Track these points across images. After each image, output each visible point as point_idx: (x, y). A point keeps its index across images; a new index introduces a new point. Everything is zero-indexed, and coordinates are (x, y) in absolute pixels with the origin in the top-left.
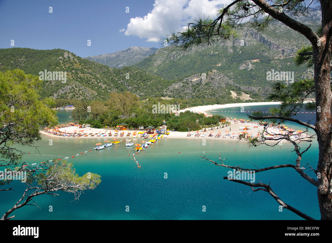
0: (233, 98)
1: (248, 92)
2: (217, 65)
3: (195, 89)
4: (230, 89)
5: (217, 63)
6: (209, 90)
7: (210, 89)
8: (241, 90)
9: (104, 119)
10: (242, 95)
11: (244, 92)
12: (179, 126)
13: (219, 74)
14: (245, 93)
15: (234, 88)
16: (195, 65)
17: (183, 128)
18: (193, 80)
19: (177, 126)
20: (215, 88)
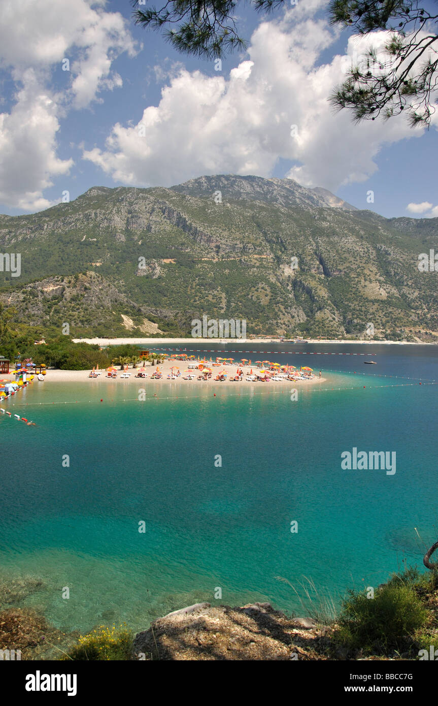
0: (127, 329)
1: (154, 319)
2: (94, 264)
3: (49, 308)
4: (119, 311)
5: (93, 259)
6: (79, 311)
7: (81, 309)
8: (142, 315)
10: (144, 324)
11: (146, 318)
12: (66, 358)
13: (100, 279)
14: (149, 320)
15: (129, 310)
16: (47, 260)
17: (76, 363)
18: (45, 289)
19: (60, 357)
20: (91, 306)
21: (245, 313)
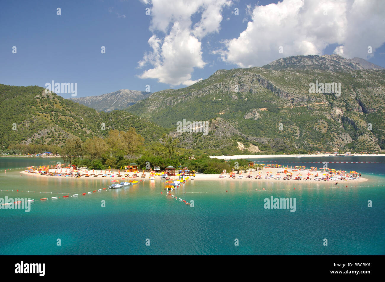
1: (256, 144)
2: (220, 113)
3: (196, 139)
4: (236, 140)
5: (219, 111)
6: (213, 140)
7: (214, 139)
8: (249, 142)
9: (106, 159)
10: (250, 147)
11: (252, 143)
12: (206, 167)
13: (224, 122)
14: (253, 144)
15: (241, 139)
16: (194, 113)
17: (211, 170)
19: (203, 166)
20: (219, 137)
21: (312, 139)
